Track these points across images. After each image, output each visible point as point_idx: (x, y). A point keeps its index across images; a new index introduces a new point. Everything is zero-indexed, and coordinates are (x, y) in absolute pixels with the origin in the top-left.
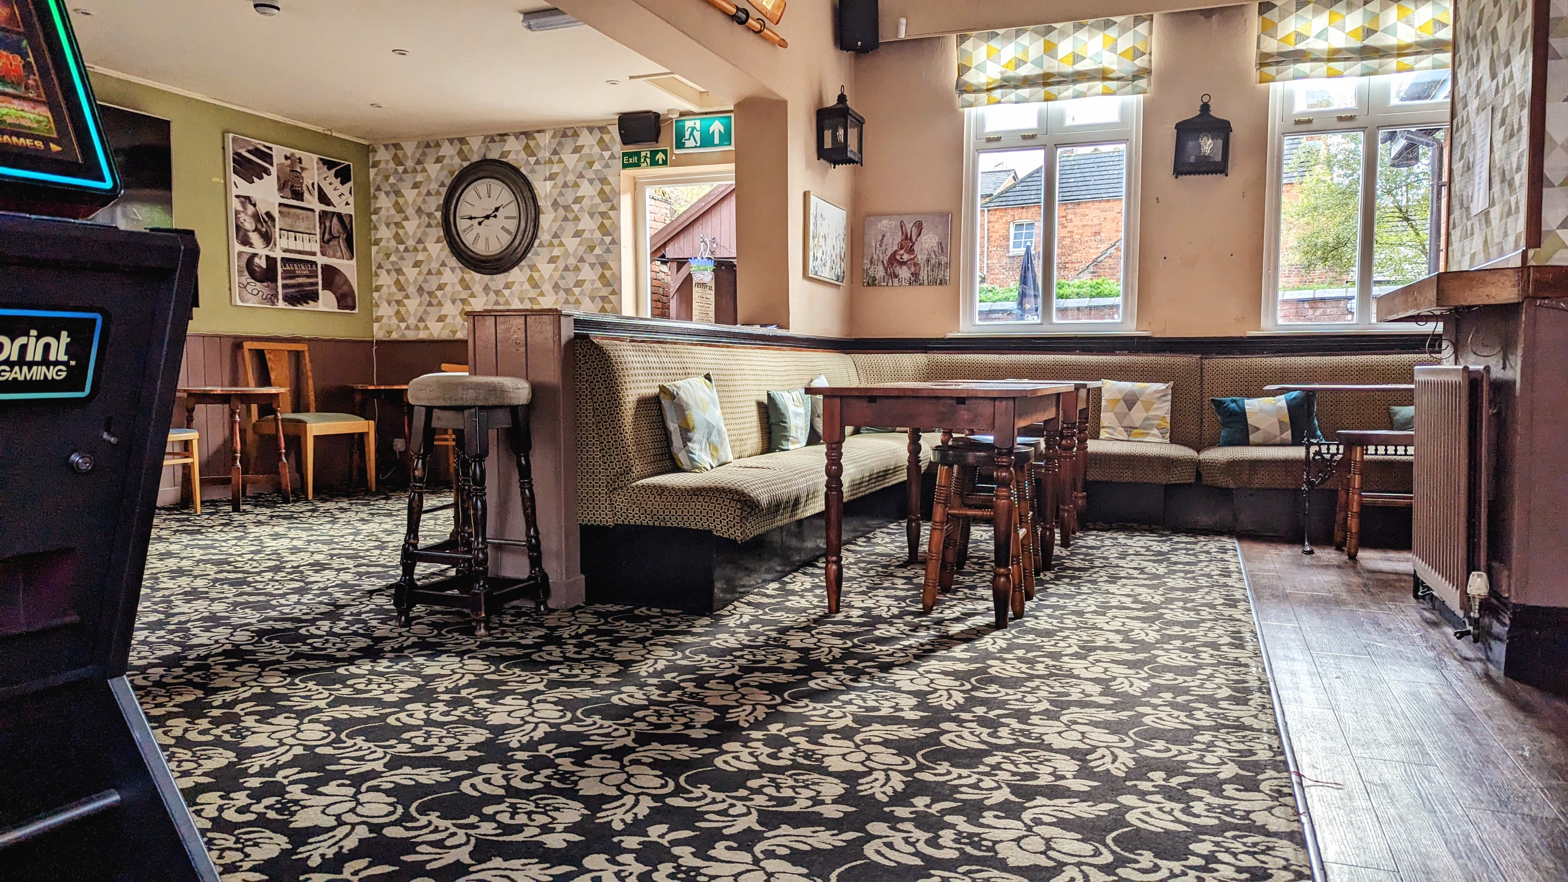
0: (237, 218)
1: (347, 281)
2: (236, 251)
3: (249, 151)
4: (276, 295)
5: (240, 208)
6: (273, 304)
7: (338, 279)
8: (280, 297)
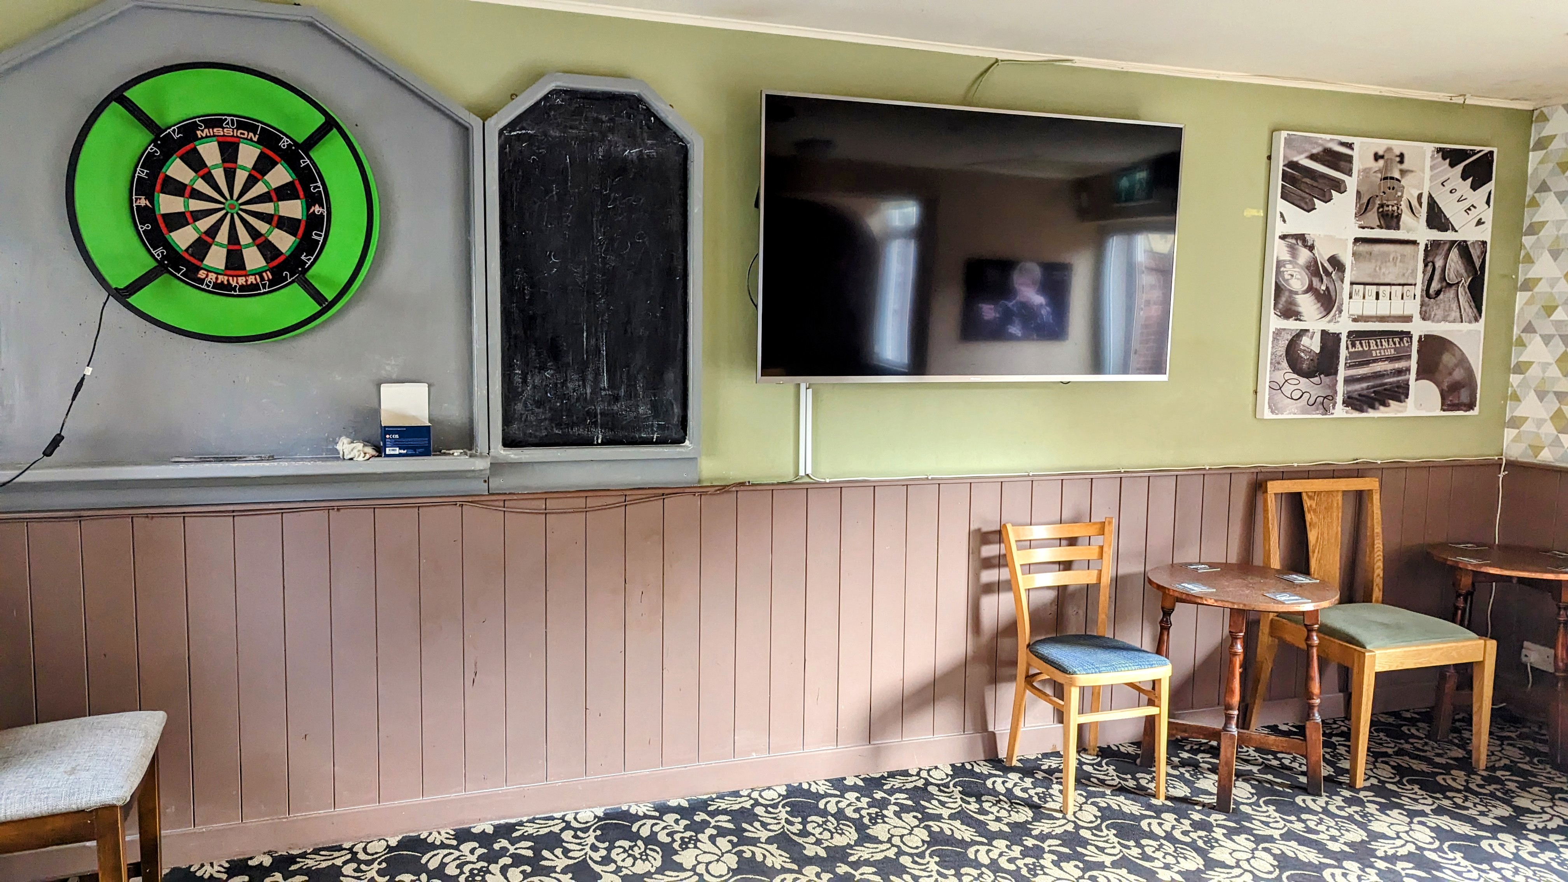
0: (1278, 273)
1: (1463, 361)
2: (1272, 329)
3: (1313, 157)
4: (1332, 398)
5: (1286, 256)
6: (1326, 411)
7: (1447, 359)
8: (1339, 398)
